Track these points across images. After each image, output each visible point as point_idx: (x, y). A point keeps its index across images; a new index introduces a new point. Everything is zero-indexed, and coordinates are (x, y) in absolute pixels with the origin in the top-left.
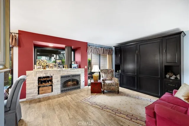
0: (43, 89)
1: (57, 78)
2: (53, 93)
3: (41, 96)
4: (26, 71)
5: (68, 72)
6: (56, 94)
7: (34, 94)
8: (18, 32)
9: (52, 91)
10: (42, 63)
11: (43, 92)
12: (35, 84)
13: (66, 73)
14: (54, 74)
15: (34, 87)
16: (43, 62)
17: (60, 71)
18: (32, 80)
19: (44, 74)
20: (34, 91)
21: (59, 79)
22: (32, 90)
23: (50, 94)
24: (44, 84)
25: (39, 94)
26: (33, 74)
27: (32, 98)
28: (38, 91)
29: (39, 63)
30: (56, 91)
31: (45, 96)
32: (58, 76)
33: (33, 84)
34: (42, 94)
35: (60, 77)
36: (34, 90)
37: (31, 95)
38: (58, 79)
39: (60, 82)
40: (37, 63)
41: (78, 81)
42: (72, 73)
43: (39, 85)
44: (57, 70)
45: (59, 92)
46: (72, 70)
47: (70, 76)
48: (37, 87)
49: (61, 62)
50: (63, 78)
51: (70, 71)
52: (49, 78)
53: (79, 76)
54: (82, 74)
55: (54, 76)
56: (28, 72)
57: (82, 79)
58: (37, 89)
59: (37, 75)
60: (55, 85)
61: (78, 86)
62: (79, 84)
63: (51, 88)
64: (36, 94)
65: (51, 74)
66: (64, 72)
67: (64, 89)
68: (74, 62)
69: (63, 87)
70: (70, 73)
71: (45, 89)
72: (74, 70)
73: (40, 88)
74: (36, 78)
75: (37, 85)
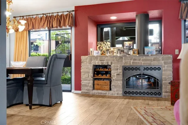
1: (118, 69)
2: (111, 92)
3: (95, 92)
4: (81, 57)
6: (116, 95)
7: (89, 88)
8: (74, 9)
9: (110, 89)
10: (103, 47)
12: (89, 74)
13: (132, 61)
14: (113, 62)
15: (88, 77)
16: (105, 46)
17: (121, 57)
18: (87, 68)
19: (100, 62)
20: (89, 83)
22: (87, 81)
23: (107, 93)
24: (100, 76)
25: (94, 89)
26: (87, 60)
27: (87, 92)
28: (94, 85)
29: (99, 48)
30: (116, 89)
31: (101, 93)
32: (119, 65)
33: (87, 74)
34: (97, 89)
35: (121, 68)
37: (86, 88)
38: (119, 71)
39: (122, 76)
40: (98, 47)
41: (158, 80)
42: (143, 62)
43: (94, 76)
44: (116, 57)
45: (120, 92)
46: (144, 58)
47: (139, 69)
48: (92, 78)
49: (131, 45)
50: (127, 70)
51: (140, 59)
52: (107, 68)
53: (159, 70)
54: (166, 66)
55: (113, 65)
56: (83, 58)
57: (167, 77)
58: (92, 82)
59: (92, 61)
60: (114, 80)
61: (157, 89)
62: (158, 86)
63: (109, 84)
64: (91, 88)
65: (108, 62)
66: (128, 60)
67: (128, 90)
68: (158, 44)
69: (127, 85)
70: (139, 63)
71: (102, 84)
72: (148, 57)
73: (96, 82)
74: (90, 66)
75: (92, 76)
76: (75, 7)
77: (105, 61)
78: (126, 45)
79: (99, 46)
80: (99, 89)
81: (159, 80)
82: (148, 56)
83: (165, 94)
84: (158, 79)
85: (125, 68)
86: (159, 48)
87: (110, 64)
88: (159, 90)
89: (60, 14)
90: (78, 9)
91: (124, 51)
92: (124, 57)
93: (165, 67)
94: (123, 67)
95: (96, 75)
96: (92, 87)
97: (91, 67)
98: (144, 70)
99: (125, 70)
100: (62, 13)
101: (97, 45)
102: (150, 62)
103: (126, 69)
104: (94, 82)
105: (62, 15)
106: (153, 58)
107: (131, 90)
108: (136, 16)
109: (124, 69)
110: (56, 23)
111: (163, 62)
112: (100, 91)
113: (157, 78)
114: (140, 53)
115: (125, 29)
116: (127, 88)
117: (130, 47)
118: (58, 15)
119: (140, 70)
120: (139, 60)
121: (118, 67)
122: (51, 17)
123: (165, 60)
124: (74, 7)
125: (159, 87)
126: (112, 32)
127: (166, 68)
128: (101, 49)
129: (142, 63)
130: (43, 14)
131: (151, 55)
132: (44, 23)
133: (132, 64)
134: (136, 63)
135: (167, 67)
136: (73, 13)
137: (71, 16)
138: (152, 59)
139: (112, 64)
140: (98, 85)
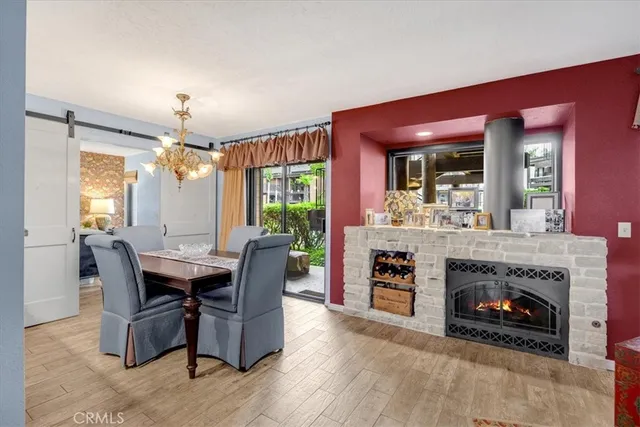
0: (385, 296)
1: (432, 265)
2: (413, 321)
3: (376, 315)
4: (345, 227)
5: (480, 244)
6: (427, 331)
7: (360, 302)
8: (330, 119)
9: (413, 314)
10: (400, 204)
11: (383, 306)
12: (362, 270)
13: (472, 248)
14: (420, 245)
15: (360, 277)
16: (404, 201)
17: (442, 237)
18: (356, 256)
19: (387, 243)
20: (361, 292)
21: (440, 271)
22: (356, 287)
23: (405, 321)
24: (388, 278)
25: (372, 306)
26: (358, 237)
27: (356, 313)
28: (372, 296)
29: (390, 205)
30: (426, 316)
31: (390, 320)
32: (435, 256)
33: (357, 269)
34: (380, 308)
35: (443, 264)
36: (360, 287)
37: (354, 302)
38: (434, 269)
39: (443, 285)
40: (387, 203)
41: (553, 308)
42: (505, 254)
43: (373, 276)
44: (429, 233)
45: (437, 326)
46: (510, 241)
47: (492, 270)
48: (368, 281)
49: (472, 199)
50: (458, 271)
51: (497, 245)
52: (405, 259)
53: (557, 279)
54: (583, 270)
55: (419, 253)
56: (348, 230)
57: (586, 305)
58: (367, 289)
59: (369, 241)
60: (421, 292)
61: (549, 335)
62: (554, 325)
63: (409, 300)
64: (367, 304)
65: (407, 246)
66: (461, 244)
67: (460, 322)
68: (551, 200)
69: (456, 310)
70: (492, 254)
71: (391, 297)
72: (522, 240)
73: (378, 290)
74: (365, 251)
75: (369, 275)
76: (333, 113)
77: (399, 243)
78: (457, 200)
79: (390, 200)
80: (385, 309)
81: (558, 310)
82: (523, 236)
83: (579, 353)
84: (555, 305)
85: (454, 264)
86: (555, 213)
87: (411, 250)
88: (557, 336)
89: (301, 132)
90: (339, 117)
91: (449, 219)
92: (449, 236)
93: (579, 274)
94: (447, 260)
95: (377, 273)
96: (368, 300)
97: (366, 255)
98: (508, 275)
99: (453, 269)
100: (305, 130)
101: (386, 199)
102: (529, 254)
103: (453, 266)
104: (372, 289)
105: (304, 134)
106: (538, 245)
107: (469, 324)
108: (486, 125)
109: (450, 266)
110: (292, 152)
111: (573, 258)
112: (387, 315)
113: (550, 302)
114: (495, 225)
115: (458, 156)
116: (457, 316)
117: (468, 205)
118: (297, 135)
119: (495, 273)
120: (494, 246)
121: (433, 258)
122: (283, 139)
123: (579, 253)
124: (331, 115)
125: (557, 331)
126: (427, 163)
127: (582, 276)
128: (394, 207)
129: (502, 255)
130: (270, 134)
131: (532, 236)
132: (271, 153)
133: (471, 255)
134: (486, 253)
135: (587, 274)
136: (329, 128)
137: (323, 135)
138: (535, 248)
139: (417, 251)
140: (382, 298)
